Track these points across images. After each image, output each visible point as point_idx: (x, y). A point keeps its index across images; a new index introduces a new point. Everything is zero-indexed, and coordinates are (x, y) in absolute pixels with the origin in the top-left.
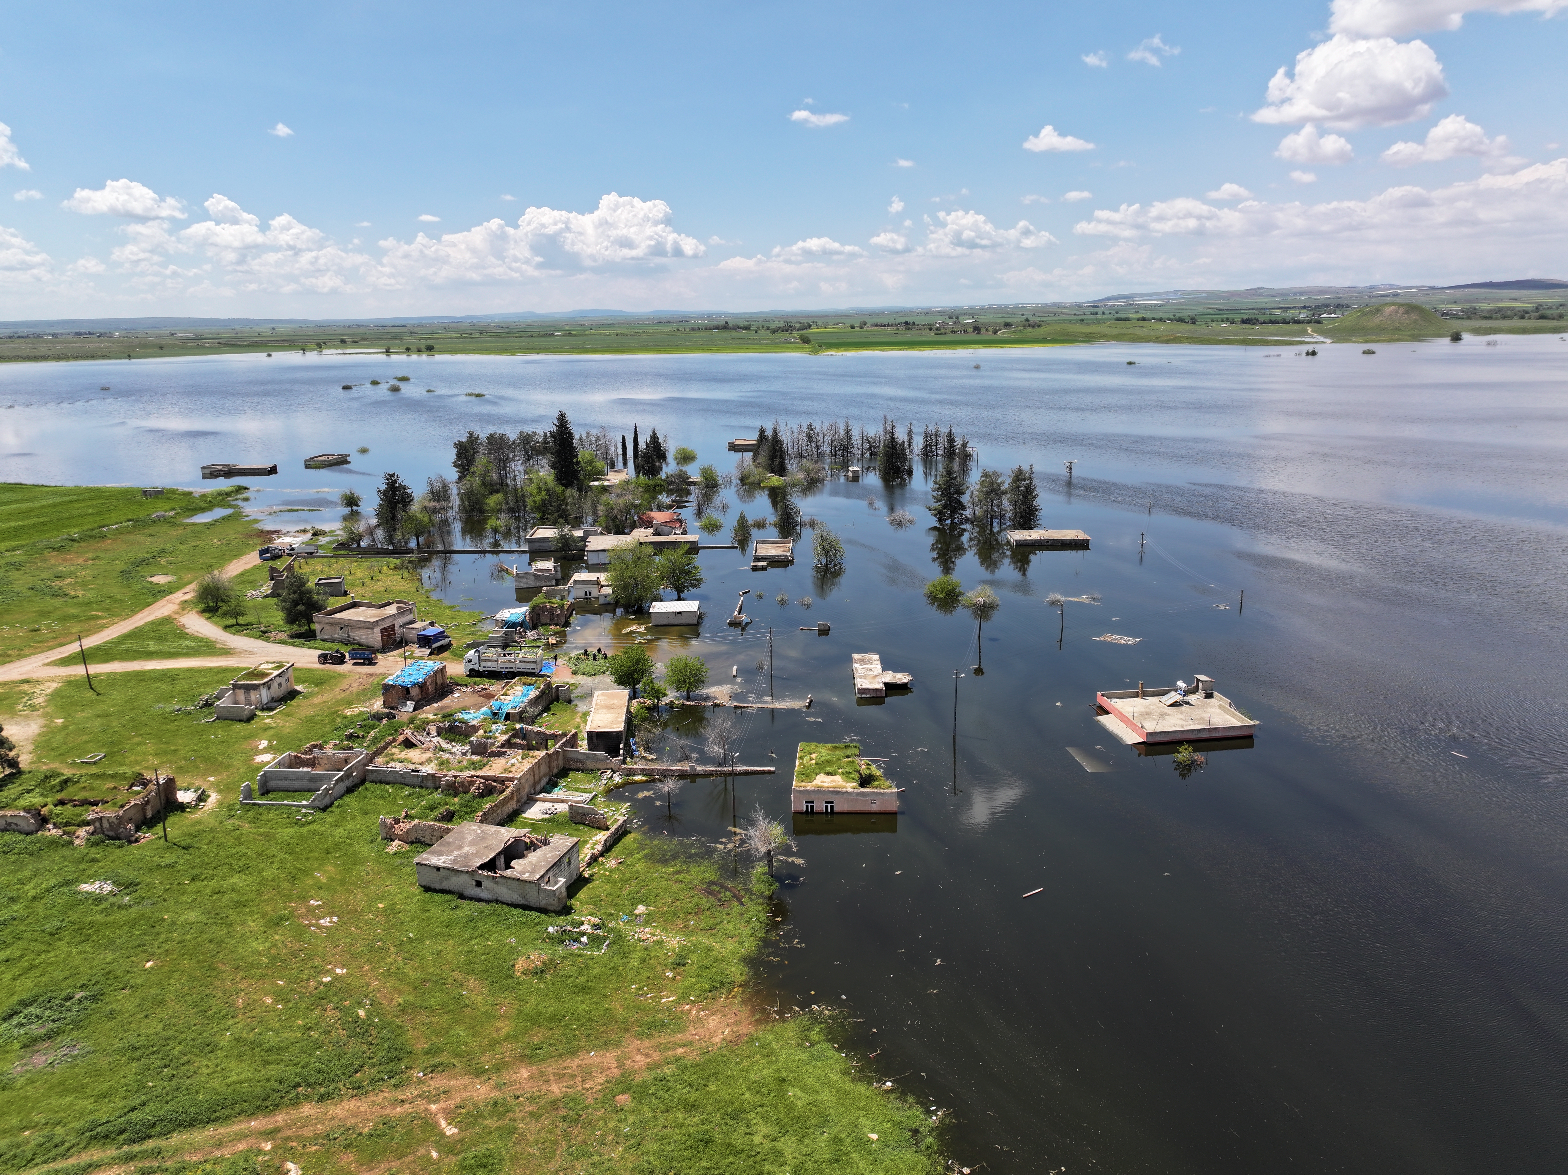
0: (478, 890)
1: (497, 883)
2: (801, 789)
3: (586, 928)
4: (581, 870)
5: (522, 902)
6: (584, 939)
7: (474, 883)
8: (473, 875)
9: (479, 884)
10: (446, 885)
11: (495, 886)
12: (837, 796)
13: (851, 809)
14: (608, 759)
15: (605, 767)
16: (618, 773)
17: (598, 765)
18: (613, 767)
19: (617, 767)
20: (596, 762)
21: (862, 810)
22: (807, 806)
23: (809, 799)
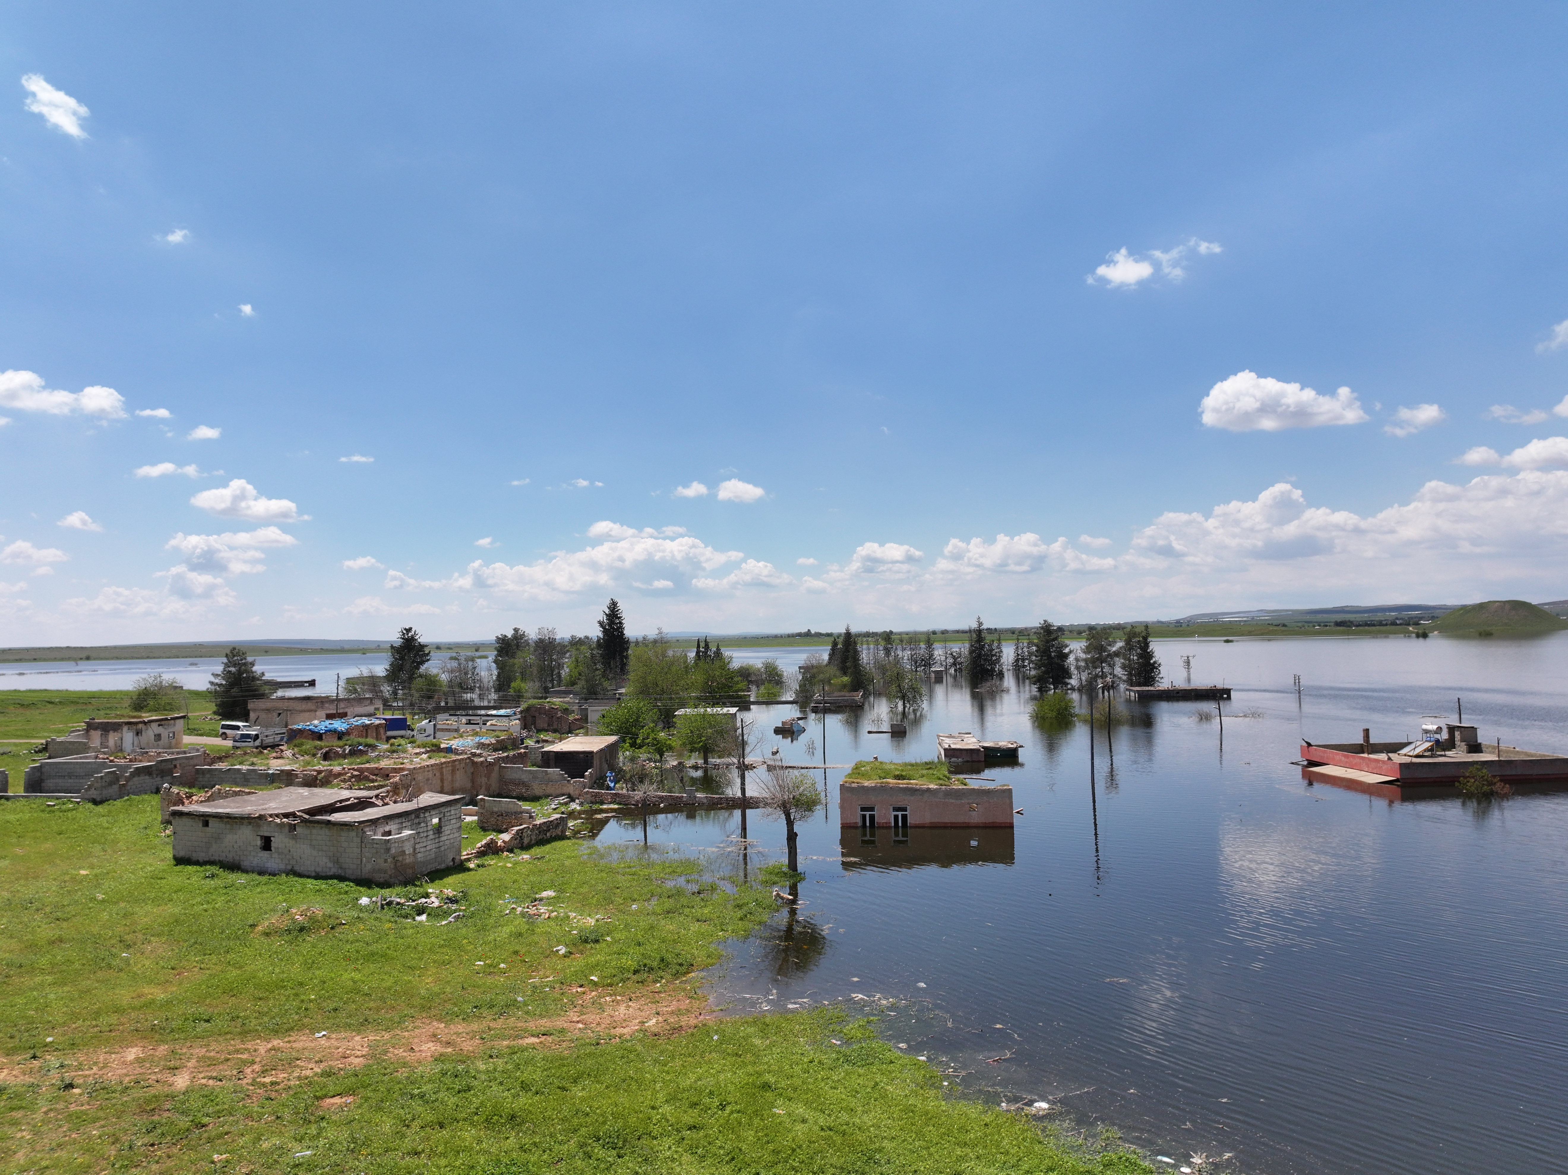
0: (266, 854)
1: (295, 838)
2: (854, 785)
4: (462, 858)
5: (334, 871)
7: (259, 843)
8: (259, 826)
9: (267, 844)
10: (216, 852)
11: (292, 842)
12: (912, 798)
13: (936, 820)
14: (565, 779)
15: (559, 792)
16: (577, 801)
17: (550, 790)
18: (572, 793)
19: (577, 792)
20: (547, 785)
21: (954, 821)
22: (864, 817)
23: (868, 804)
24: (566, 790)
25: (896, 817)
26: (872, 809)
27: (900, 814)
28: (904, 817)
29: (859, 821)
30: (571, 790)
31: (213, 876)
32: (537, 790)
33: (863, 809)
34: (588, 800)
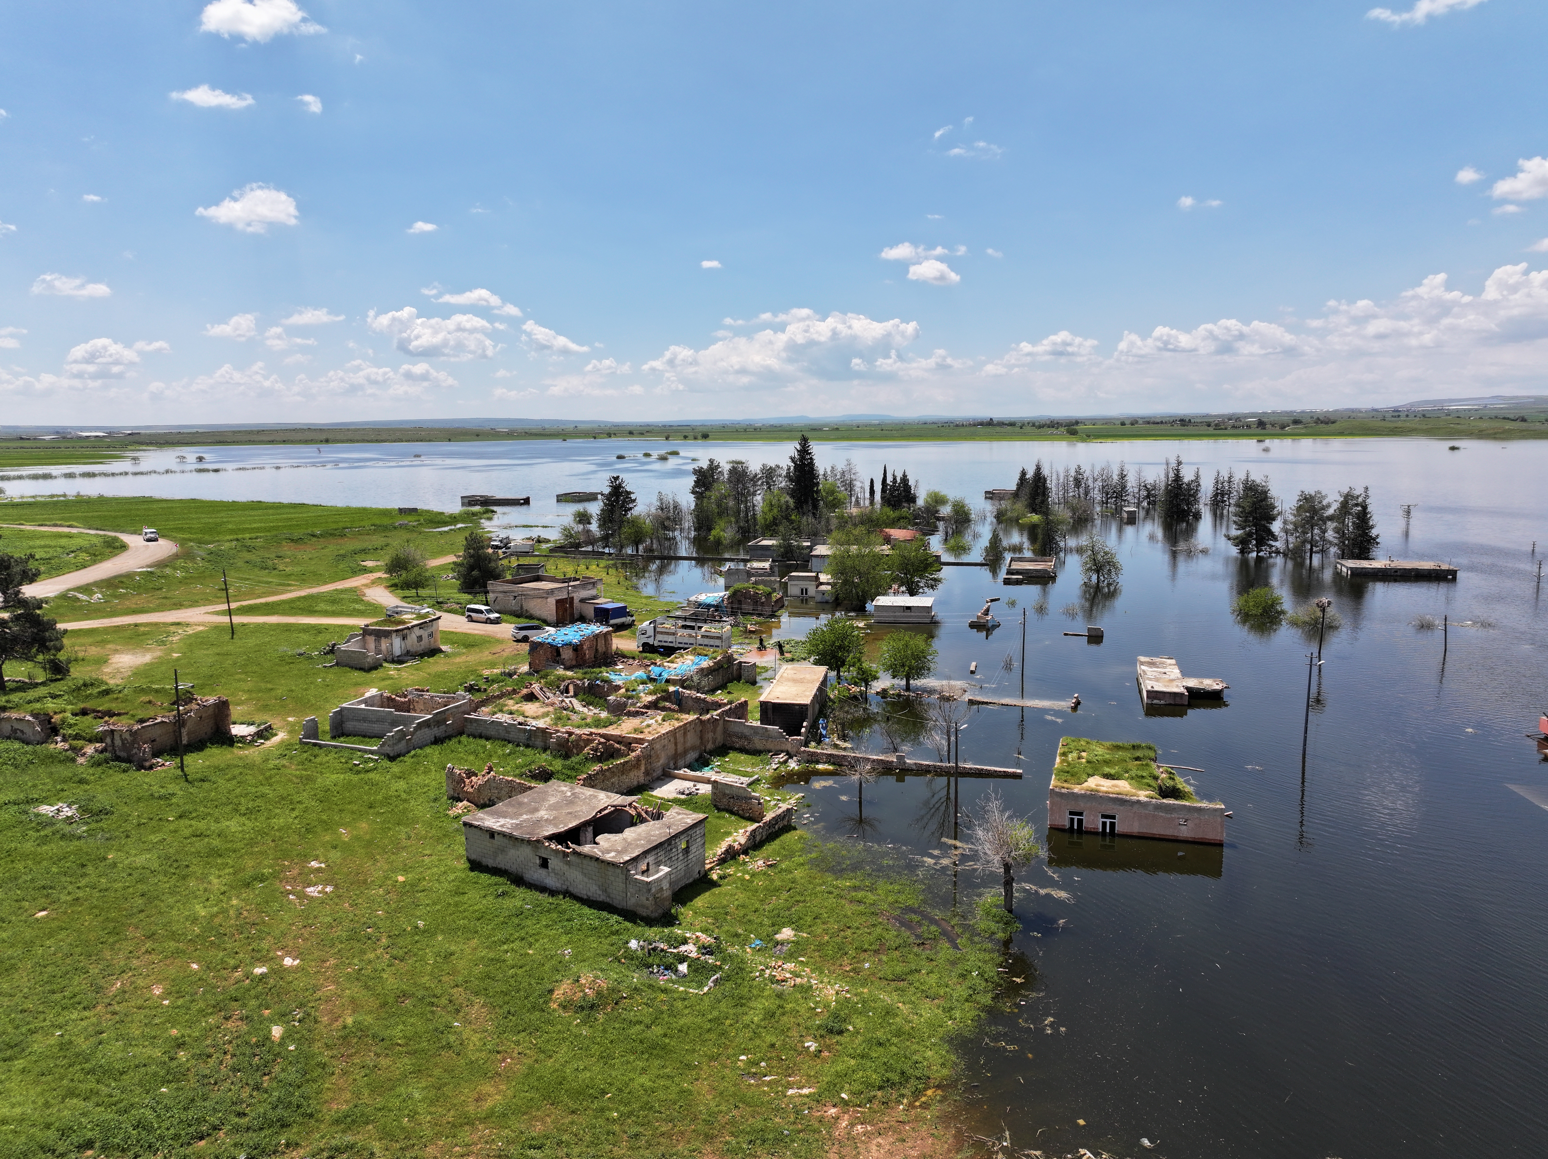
0: (543, 872)
1: (568, 863)
2: (1063, 791)
3: (690, 949)
4: (708, 867)
5: (602, 898)
6: (683, 968)
7: (538, 861)
8: (537, 848)
9: (544, 864)
10: (501, 862)
11: (566, 867)
12: (1122, 808)
13: (1145, 831)
14: (784, 737)
15: (778, 748)
16: (795, 758)
17: (770, 746)
18: (789, 749)
19: (795, 750)
20: (767, 740)
21: (1162, 833)
22: (1072, 820)
23: (1077, 810)
24: (784, 747)
25: (1104, 824)
26: (1081, 814)
27: (1108, 821)
28: (1113, 825)
29: (1067, 825)
30: (789, 747)
31: (504, 894)
32: (758, 744)
33: (1071, 813)
34: (805, 759)
